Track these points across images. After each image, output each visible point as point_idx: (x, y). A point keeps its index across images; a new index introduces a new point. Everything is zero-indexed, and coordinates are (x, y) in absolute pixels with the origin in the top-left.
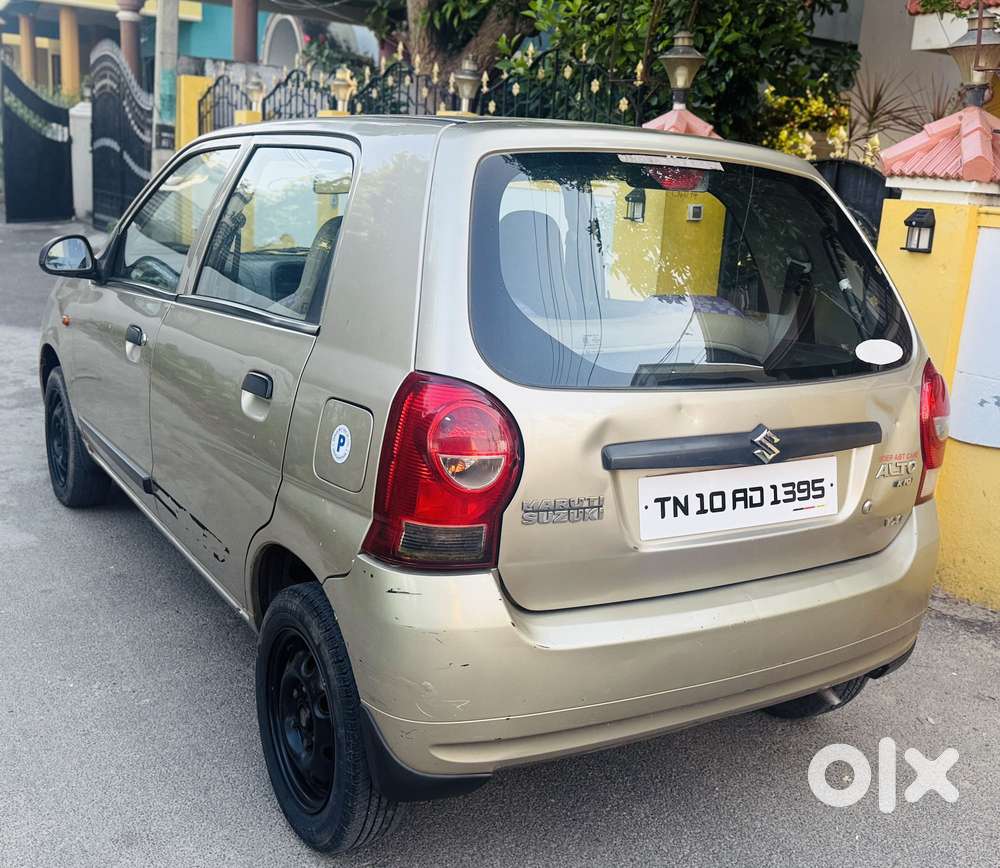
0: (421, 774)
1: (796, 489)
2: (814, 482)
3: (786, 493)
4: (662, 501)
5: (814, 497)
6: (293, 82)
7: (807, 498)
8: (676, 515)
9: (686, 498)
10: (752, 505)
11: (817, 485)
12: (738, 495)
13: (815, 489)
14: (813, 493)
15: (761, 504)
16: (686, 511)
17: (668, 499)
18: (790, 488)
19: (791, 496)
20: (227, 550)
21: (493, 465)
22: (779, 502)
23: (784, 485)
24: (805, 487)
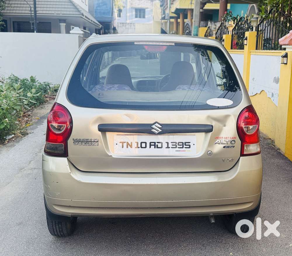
1: (177, 144)
2: (185, 143)
3: (172, 145)
4: (123, 143)
5: (185, 148)
7: (183, 147)
8: (127, 147)
9: (131, 143)
10: (157, 147)
11: (186, 144)
12: (152, 144)
13: (186, 145)
14: (185, 146)
15: (161, 147)
16: (131, 146)
17: (125, 142)
18: (175, 144)
19: (175, 146)
22: (169, 148)
23: (172, 143)
24: (182, 144)
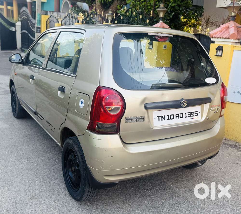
0: (101, 182)
1: (191, 114)
3: (189, 115)
4: (159, 117)
5: (195, 116)
6: (69, 16)
7: (194, 116)
8: (162, 120)
9: (165, 116)
10: (180, 118)
11: (196, 113)
12: (177, 115)
15: (182, 117)
16: (164, 120)
20: (54, 129)
21: (118, 108)
22: (187, 117)
23: (188, 113)
24: (193, 113)
